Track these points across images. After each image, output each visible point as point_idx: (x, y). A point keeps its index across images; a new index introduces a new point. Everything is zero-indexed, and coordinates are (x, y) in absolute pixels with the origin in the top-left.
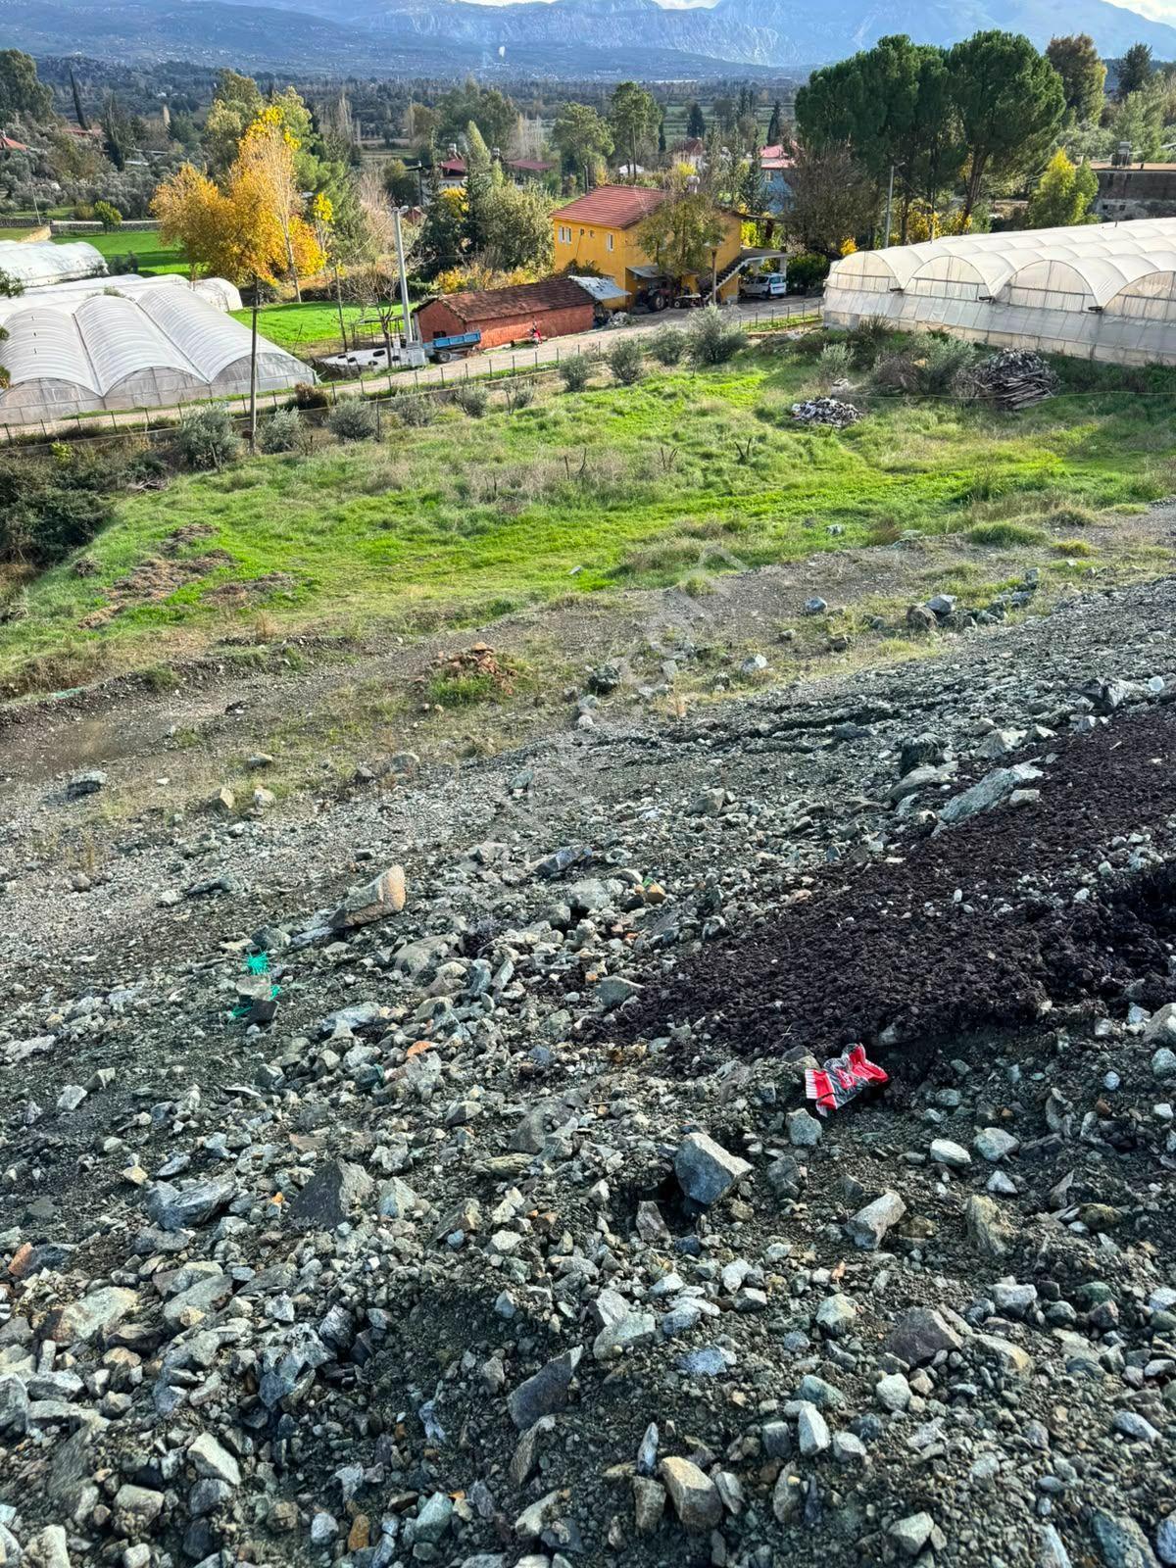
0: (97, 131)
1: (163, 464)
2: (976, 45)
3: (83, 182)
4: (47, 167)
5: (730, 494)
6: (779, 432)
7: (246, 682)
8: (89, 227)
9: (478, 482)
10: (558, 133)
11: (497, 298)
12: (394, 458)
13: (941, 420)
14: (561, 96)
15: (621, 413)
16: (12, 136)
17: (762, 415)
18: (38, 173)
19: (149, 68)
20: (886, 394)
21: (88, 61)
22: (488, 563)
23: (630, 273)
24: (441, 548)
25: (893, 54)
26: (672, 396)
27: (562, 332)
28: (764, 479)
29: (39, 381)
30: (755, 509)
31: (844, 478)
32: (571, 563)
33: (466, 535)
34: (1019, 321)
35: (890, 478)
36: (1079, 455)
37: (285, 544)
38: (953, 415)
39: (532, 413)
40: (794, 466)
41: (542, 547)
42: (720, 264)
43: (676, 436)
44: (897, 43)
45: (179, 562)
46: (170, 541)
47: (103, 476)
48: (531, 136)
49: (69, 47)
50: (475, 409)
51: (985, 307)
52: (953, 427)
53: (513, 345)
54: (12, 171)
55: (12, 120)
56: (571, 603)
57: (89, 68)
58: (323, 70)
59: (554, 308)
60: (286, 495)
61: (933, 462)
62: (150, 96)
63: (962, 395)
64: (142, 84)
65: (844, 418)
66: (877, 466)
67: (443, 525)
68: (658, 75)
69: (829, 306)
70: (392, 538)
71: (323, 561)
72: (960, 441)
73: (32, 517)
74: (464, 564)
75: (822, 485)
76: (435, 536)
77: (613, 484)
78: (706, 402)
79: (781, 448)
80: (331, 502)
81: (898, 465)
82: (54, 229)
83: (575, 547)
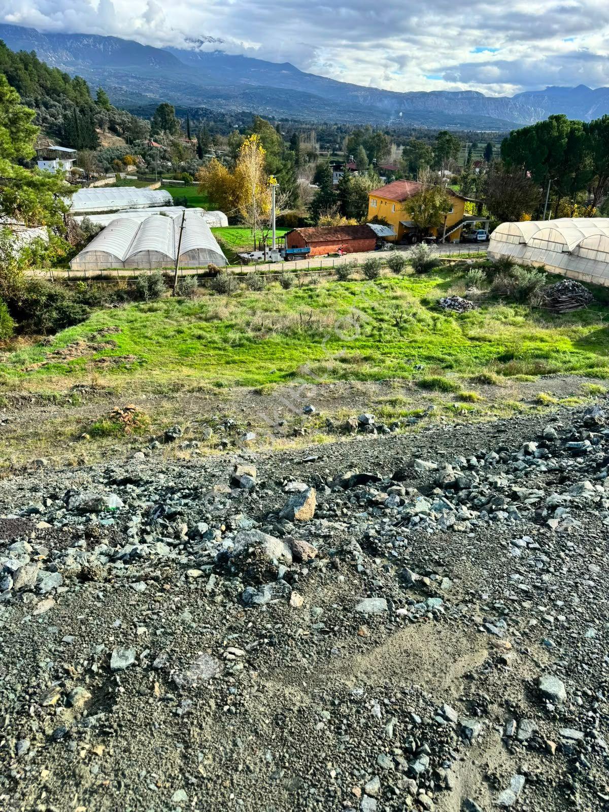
0: (195, 141)
1: (125, 296)
2: (604, 121)
3: (182, 163)
4: (167, 155)
5: (379, 341)
6: (426, 311)
7: (42, 409)
8: (178, 183)
9: (257, 320)
10: (405, 152)
11: (326, 232)
12: (227, 306)
13: (516, 314)
14: (425, 136)
15: (353, 293)
16: (156, 141)
17: (424, 302)
18: (164, 158)
19: (233, 114)
20: (496, 297)
21: (206, 110)
22: (234, 362)
23: (401, 224)
24: (217, 352)
25: (555, 123)
26: (385, 287)
27: (356, 251)
28: (402, 336)
29: (96, 251)
30: (386, 350)
31: (444, 340)
32: (273, 367)
33: (233, 347)
34: (582, 266)
35: (469, 343)
36: (583, 343)
37: (147, 341)
38: (524, 313)
39: (311, 290)
40: (422, 331)
41: (266, 357)
42: (449, 223)
43: (373, 309)
44: (558, 118)
45: (91, 344)
46: (95, 333)
47: (96, 298)
48: (396, 153)
49: (200, 103)
50: (286, 285)
51: (566, 256)
52: (520, 319)
53: (329, 255)
54: (150, 156)
55: (158, 134)
56: (200, 389)
57: (206, 113)
58: (313, 119)
59: (354, 239)
60: (166, 317)
61: (498, 337)
62: (230, 126)
63: (534, 301)
64: (229, 121)
65: (465, 308)
66: (466, 335)
67: (225, 341)
68: (479, 128)
69: (489, 249)
70: (198, 344)
71: (157, 352)
72: (521, 327)
73: (55, 315)
74: (223, 362)
75: (430, 342)
76: (219, 345)
77: (321, 329)
78: (399, 293)
79: (419, 321)
80: (185, 323)
81: (477, 336)
82: (163, 184)
83: (281, 359)
